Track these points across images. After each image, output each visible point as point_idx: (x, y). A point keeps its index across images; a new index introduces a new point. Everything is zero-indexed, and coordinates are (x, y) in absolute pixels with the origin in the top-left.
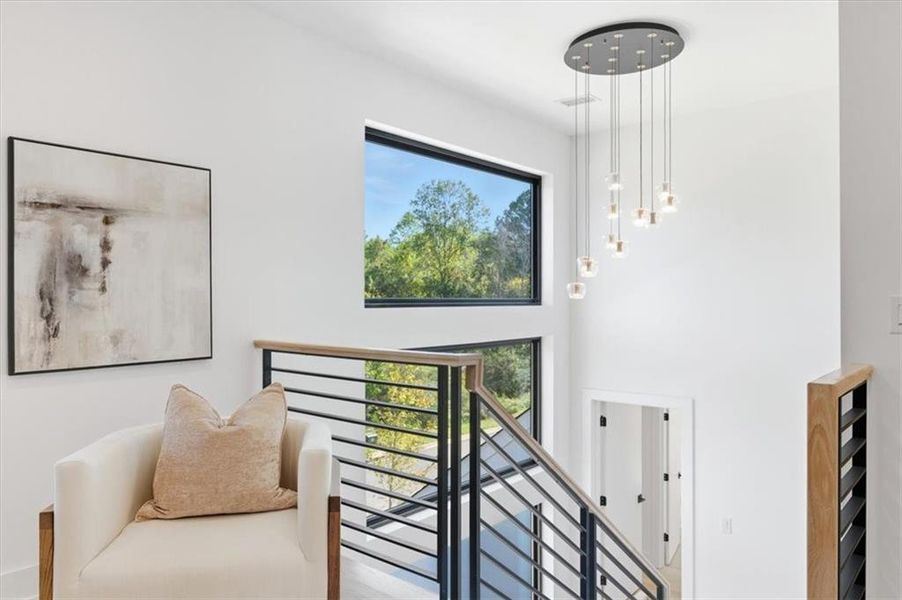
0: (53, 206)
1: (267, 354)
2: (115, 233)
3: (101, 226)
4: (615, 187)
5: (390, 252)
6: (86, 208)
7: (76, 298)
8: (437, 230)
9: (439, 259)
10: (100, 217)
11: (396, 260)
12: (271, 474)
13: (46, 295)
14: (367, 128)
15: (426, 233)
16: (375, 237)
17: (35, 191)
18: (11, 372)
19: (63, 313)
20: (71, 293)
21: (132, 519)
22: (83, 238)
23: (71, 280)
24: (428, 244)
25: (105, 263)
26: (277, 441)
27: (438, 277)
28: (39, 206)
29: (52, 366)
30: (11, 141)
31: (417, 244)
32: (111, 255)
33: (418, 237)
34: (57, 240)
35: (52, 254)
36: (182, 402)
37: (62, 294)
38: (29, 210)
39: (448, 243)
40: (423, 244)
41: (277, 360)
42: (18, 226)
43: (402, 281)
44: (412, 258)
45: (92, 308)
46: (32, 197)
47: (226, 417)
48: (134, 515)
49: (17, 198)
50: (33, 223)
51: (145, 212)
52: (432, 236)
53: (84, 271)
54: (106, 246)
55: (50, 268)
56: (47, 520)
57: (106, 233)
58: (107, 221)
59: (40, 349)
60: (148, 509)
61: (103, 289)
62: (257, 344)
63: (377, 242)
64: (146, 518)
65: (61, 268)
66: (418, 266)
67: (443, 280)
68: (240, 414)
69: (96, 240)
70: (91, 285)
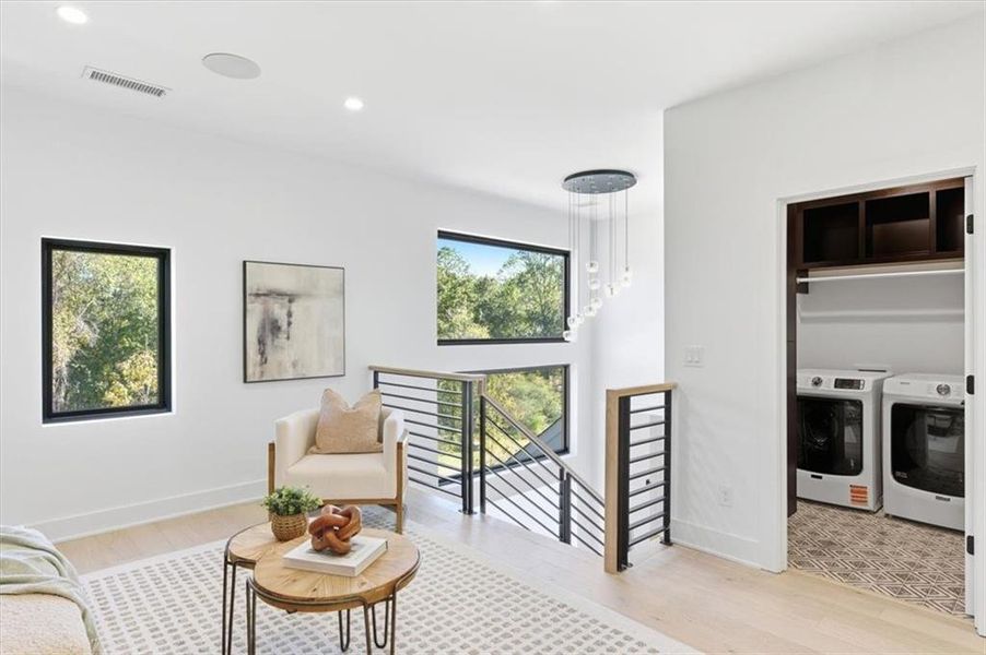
0: (264, 295)
1: (376, 373)
2: (295, 307)
3: (288, 304)
4: (593, 270)
5: (497, 288)
6: (280, 294)
7: (276, 343)
8: (538, 269)
9: (539, 294)
10: (287, 299)
11: (502, 295)
12: (373, 434)
13: (261, 342)
14: (439, 232)
15: (528, 272)
16: (484, 276)
17: (256, 287)
18: (245, 381)
19: (269, 350)
20: (273, 340)
21: (306, 453)
22: (279, 311)
23: (273, 334)
24: (531, 281)
25: (289, 324)
26: (376, 418)
27: (539, 309)
28: (258, 295)
29: (264, 379)
30: (245, 263)
31: (521, 281)
32: (292, 320)
33: (522, 275)
34: (266, 312)
35: (264, 320)
36: (329, 397)
37: (269, 341)
38: (253, 298)
39: (547, 280)
40: (526, 281)
41: (381, 377)
42: (249, 306)
43: (507, 313)
44: (517, 293)
45: (282, 348)
46: (254, 291)
47: (351, 406)
48: (307, 452)
49: (248, 292)
50: (256, 304)
51: (309, 295)
52: (533, 275)
53: (279, 328)
54: (290, 315)
55: (263, 327)
56: (272, 447)
57: (290, 307)
58: (290, 301)
59: (258, 369)
60: (314, 449)
61: (288, 338)
62: (370, 368)
63: (485, 279)
64: (313, 453)
65: (268, 327)
66: (521, 300)
67: (543, 311)
68: (357, 404)
69: (285, 311)
70: (283, 336)
